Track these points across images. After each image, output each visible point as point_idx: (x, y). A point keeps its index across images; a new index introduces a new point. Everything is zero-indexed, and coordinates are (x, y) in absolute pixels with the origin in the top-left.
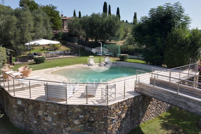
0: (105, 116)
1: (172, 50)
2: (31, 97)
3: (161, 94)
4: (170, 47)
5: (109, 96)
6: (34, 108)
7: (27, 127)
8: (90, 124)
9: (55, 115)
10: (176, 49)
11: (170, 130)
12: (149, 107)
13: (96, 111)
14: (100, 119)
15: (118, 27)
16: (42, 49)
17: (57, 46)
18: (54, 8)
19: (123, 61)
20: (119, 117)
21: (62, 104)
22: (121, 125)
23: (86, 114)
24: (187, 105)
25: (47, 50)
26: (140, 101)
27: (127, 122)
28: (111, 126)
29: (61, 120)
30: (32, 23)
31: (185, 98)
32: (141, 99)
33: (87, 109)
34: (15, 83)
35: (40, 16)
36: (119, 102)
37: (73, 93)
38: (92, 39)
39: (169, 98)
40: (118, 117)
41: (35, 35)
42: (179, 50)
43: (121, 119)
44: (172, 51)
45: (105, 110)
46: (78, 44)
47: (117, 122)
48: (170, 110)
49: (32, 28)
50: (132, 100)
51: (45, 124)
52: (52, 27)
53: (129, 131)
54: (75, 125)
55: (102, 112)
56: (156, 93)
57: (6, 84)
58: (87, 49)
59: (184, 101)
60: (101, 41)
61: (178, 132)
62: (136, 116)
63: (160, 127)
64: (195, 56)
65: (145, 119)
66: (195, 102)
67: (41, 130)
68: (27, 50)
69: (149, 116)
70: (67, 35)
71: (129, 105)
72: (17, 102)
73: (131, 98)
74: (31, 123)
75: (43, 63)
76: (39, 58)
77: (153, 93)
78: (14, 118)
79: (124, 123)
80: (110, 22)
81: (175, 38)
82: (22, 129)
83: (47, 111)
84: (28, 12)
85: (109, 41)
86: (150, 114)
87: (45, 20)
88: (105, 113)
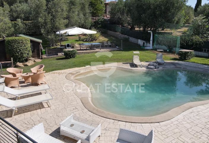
15: (179, 8)
16: (78, 40)
25: (83, 40)
38: (140, 28)
41: (67, 22)
52: (91, 13)
58: (132, 39)
60: (150, 30)
70: (108, 22)
76: (69, 51)
85: (162, 30)
87: (83, 4)
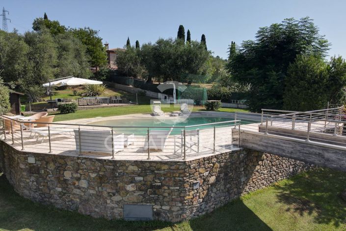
0: (181, 178)
1: (297, 89)
2: (52, 151)
3: (277, 145)
4: (293, 86)
5: (186, 148)
6: (57, 168)
7: (46, 197)
8: (155, 191)
9: (94, 178)
10: (304, 88)
11: (294, 204)
12: (256, 169)
13: (164, 170)
14: (171, 183)
15: (204, 60)
16: (73, 94)
17: (99, 91)
18: (92, 32)
19: (212, 110)
20: (204, 180)
21: (105, 160)
22: (207, 194)
23: (146, 175)
24: (324, 158)
25: (80, 95)
26: (242, 159)
27: (219, 190)
28: (191, 194)
29: (103, 185)
30: (54, 54)
31: (319, 147)
32: (243, 155)
33: (149, 167)
34: (23, 136)
35: (70, 43)
36: (204, 158)
37: (125, 146)
39: (292, 149)
40: (202, 181)
41: (59, 71)
42: (309, 89)
43: (208, 185)
44: (296, 91)
45: (180, 168)
46: (135, 87)
47: (201, 188)
48: (293, 177)
49: (55, 61)
50: (228, 156)
51: (76, 191)
52: (89, 62)
53: (223, 205)
54: (127, 192)
55: (175, 172)
56: (270, 143)
57: (9, 136)
59: (318, 151)
61: (307, 206)
62: (235, 182)
63: (277, 200)
64: (335, 100)
65: (251, 188)
66: (338, 151)
67: (69, 201)
68: (46, 95)
69: (257, 183)
70: (115, 74)
71: (223, 164)
72: (27, 159)
73: (226, 153)
74: (52, 191)
75: (74, 112)
76: (67, 105)
77: (264, 144)
78: (22, 184)
79: (213, 191)
80: (190, 52)
81: (302, 72)
82: (36, 201)
83: (79, 172)
84: (48, 36)
85: (188, 84)
86: (258, 180)
87: (78, 50)
88: (180, 174)
